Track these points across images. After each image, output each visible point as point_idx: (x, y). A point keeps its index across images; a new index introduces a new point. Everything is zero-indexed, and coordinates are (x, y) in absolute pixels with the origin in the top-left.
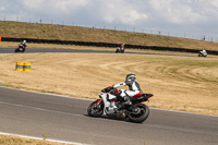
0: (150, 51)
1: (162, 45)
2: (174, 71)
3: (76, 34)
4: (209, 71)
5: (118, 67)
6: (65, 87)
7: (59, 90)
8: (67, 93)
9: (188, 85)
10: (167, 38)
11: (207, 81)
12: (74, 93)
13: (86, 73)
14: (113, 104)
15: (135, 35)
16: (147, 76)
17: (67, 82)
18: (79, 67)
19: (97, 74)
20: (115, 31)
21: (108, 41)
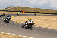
3: (44, 11)
6: (41, 25)
7: (39, 25)
8: (42, 26)
12: (43, 26)
13: (47, 21)
14: (26, 25)
17: (42, 23)
18: (45, 20)
19: (49, 21)
21: (52, 13)
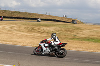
0: (22, 20)
1: (27, 17)
2: (33, 29)
4: (49, 28)
5: (7, 27)
9: (39, 35)
10: (30, 14)
11: (48, 33)
15: (15, 12)
16: (21, 31)
20: (5, 11)
